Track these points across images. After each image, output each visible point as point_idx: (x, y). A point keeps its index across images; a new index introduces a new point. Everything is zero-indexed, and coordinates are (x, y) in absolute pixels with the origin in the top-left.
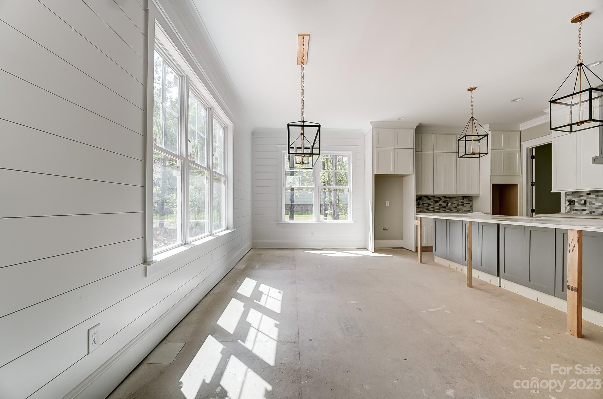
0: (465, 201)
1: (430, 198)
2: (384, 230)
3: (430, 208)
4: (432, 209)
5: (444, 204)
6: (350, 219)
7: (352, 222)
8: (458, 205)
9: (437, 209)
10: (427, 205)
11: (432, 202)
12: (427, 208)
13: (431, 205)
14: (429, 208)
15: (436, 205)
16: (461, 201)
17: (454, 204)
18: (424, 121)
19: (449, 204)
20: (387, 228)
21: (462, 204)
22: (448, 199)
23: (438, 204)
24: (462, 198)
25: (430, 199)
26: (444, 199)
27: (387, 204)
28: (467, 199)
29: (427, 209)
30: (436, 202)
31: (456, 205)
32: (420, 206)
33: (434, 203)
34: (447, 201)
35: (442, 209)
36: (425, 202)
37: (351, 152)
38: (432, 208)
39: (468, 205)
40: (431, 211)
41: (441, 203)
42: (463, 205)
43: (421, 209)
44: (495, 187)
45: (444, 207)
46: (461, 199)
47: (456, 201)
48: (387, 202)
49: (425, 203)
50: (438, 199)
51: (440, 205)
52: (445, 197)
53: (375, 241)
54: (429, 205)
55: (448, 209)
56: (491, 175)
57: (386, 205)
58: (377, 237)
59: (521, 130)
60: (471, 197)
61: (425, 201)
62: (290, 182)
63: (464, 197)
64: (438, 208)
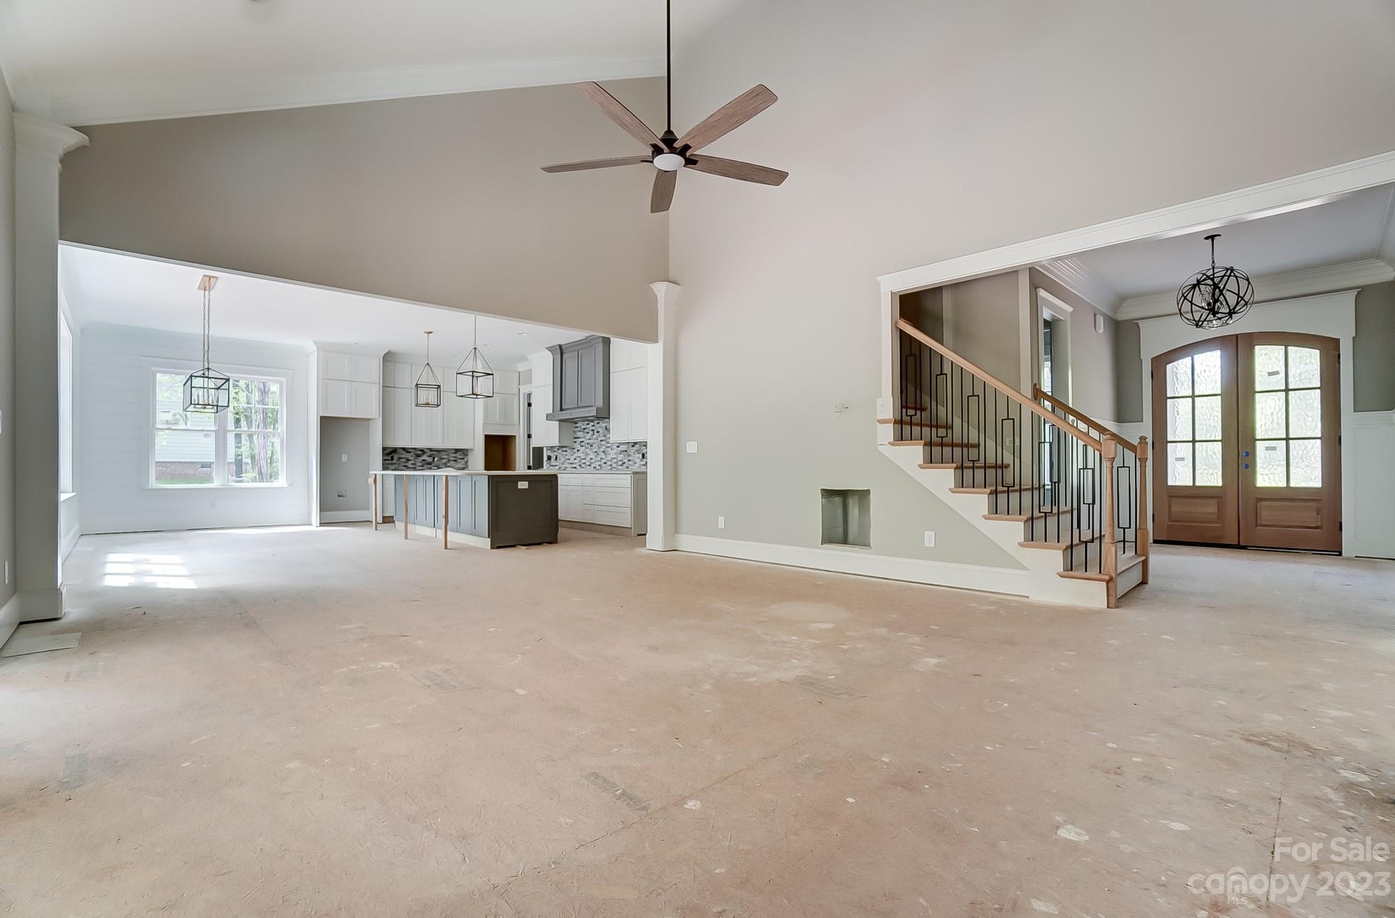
0: (459, 455)
1: (410, 450)
2: (339, 496)
3: (409, 464)
4: (413, 466)
5: (430, 460)
6: (281, 482)
7: (286, 485)
8: (449, 461)
9: (420, 466)
10: (404, 460)
11: (412, 456)
12: (405, 464)
13: (410, 460)
14: (407, 464)
15: (417, 460)
16: (454, 455)
17: (444, 459)
18: (394, 349)
19: (436, 459)
20: (344, 494)
21: (454, 459)
22: (435, 452)
23: (421, 459)
24: (454, 451)
25: (410, 452)
26: (429, 453)
27: (344, 458)
28: (461, 453)
29: (404, 466)
30: (418, 456)
31: (446, 461)
32: (394, 461)
33: (415, 458)
34: (433, 455)
35: (426, 466)
36: (401, 456)
37: (284, 379)
38: (413, 464)
39: (463, 462)
40: (410, 468)
41: (425, 457)
42: (455, 461)
43: (396, 466)
44: (489, 439)
45: (430, 464)
46: (453, 453)
47: (446, 455)
48: (343, 456)
49: (401, 458)
50: (420, 452)
51: (423, 460)
52: (431, 450)
53: (322, 513)
54: (408, 460)
55: (436, 466)
56: (484, 424)
57: (343, 460)
58: (323, 508)
59: (520, 370)
60: (467, 450)
61: (402, 454)
62: (167, 421)
63: (457, 451)
64: (421, 464)
